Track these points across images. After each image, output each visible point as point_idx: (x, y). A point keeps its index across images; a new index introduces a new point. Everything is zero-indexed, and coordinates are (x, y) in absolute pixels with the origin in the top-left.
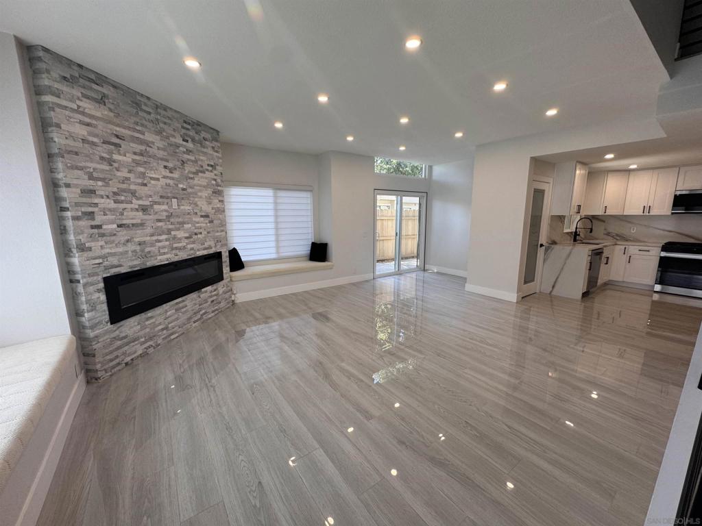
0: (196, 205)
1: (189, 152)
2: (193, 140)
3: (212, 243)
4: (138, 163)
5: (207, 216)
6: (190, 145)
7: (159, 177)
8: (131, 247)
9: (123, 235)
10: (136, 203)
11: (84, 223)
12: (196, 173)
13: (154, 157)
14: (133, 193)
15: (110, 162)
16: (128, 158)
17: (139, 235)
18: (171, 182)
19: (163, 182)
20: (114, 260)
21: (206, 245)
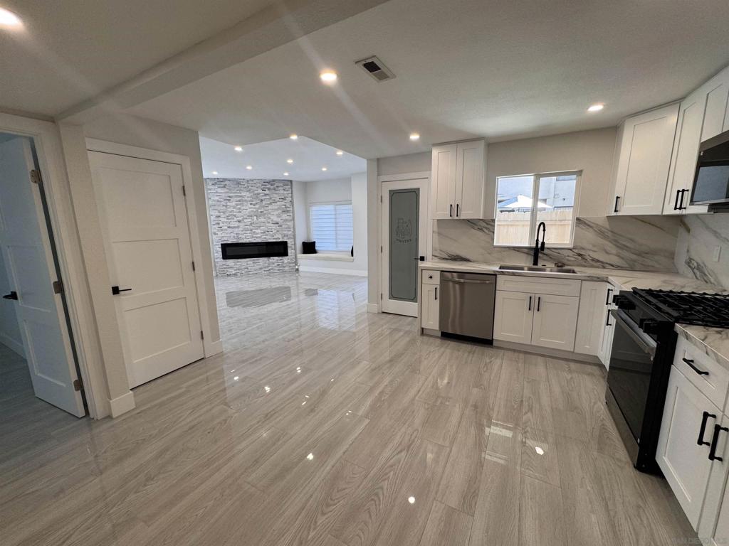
0: (270, 218)
1: (266, 195)
2: (269, 189)
3: (280, 236)
4: (237, 205)
5: (277, 223)
6: (267, 192)
7: (248, 209)
8: (232, 235)
9: (230, 230)
10: (235, 219)
11: (216, 226)
12: (271, 203)
13: (246, 201)
14: (235, 216)
15: (226, 206)
16: (234, 204)
17: (236, 231)
18: (254, 210)
19: (249, 210)
20: (225, 239)
21: (275, 237)
